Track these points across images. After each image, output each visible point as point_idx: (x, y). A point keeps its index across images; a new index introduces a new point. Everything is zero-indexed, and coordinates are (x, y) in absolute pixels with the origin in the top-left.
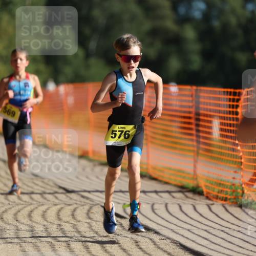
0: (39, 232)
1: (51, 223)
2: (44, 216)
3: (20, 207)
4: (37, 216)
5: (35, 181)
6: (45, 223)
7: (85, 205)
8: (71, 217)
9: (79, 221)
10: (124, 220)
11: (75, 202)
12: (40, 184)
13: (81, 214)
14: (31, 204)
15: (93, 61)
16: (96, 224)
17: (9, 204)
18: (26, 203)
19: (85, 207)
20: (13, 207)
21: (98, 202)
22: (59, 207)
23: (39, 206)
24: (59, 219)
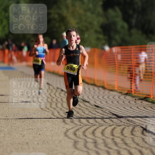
0: (100, 144)
2: (102, 133)
3: (88, 127)
4: (98, 133)
5: (97, 110)
6: (104, 138)
7: (130, 126)
8: (121, 134)
9: (126, 137)
11: (123, 123)
12: (100, 112)
13: (127, 132)
14: (95, 125)
16: (138, 138)
17: (80, 125)
18: (92, 125)
19: (130, 127)
20: (83, 127)
21: (139, 124)
22: (113, 127)
23: (100, 126)
24: (113, 135)
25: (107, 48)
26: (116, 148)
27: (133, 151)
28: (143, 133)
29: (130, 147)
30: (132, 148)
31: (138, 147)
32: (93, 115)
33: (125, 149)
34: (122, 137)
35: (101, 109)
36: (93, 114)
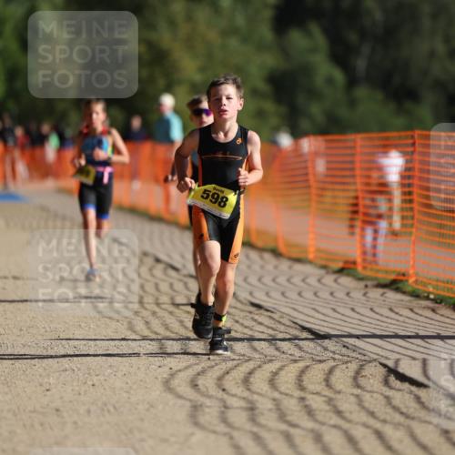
0: (266, 412)
1: (287, 395)
2: (272, 382)
3: (230, 364)
4: (260, 382)
5: (256, 317)
6: (276, 395)
7: (350, 362)
8: (324, 383)
9: (339, 392)
10: (425, 390)
11: (331, 355)
12: (267, 321)
13: (342, 378)
14: (250, 359)
15: (361, 92)
16: (372, 397)
17: (209, 359)
18: (241, 358)
19: (349, 365)
20: (216, 364)
21: (375, 357)
22: (301, 365)
23: (265, 363)
24: (302, 388)
25: (285, 141)
26: (310, 425)
27: (358, 432)
28: (386, 383)
29: (349, 421)
30: (357, 423)
31: (371, 421)
32: (246, 331)
33: (335, 426)
34: (327, 392)
35: (269, 314)
36: (246, 327)
